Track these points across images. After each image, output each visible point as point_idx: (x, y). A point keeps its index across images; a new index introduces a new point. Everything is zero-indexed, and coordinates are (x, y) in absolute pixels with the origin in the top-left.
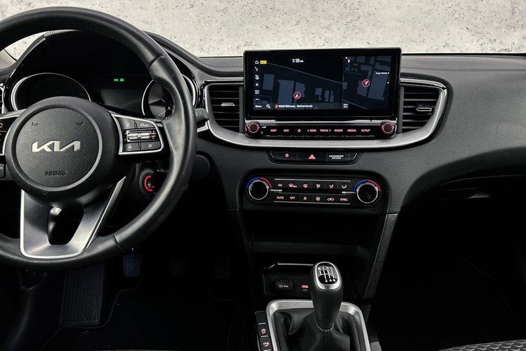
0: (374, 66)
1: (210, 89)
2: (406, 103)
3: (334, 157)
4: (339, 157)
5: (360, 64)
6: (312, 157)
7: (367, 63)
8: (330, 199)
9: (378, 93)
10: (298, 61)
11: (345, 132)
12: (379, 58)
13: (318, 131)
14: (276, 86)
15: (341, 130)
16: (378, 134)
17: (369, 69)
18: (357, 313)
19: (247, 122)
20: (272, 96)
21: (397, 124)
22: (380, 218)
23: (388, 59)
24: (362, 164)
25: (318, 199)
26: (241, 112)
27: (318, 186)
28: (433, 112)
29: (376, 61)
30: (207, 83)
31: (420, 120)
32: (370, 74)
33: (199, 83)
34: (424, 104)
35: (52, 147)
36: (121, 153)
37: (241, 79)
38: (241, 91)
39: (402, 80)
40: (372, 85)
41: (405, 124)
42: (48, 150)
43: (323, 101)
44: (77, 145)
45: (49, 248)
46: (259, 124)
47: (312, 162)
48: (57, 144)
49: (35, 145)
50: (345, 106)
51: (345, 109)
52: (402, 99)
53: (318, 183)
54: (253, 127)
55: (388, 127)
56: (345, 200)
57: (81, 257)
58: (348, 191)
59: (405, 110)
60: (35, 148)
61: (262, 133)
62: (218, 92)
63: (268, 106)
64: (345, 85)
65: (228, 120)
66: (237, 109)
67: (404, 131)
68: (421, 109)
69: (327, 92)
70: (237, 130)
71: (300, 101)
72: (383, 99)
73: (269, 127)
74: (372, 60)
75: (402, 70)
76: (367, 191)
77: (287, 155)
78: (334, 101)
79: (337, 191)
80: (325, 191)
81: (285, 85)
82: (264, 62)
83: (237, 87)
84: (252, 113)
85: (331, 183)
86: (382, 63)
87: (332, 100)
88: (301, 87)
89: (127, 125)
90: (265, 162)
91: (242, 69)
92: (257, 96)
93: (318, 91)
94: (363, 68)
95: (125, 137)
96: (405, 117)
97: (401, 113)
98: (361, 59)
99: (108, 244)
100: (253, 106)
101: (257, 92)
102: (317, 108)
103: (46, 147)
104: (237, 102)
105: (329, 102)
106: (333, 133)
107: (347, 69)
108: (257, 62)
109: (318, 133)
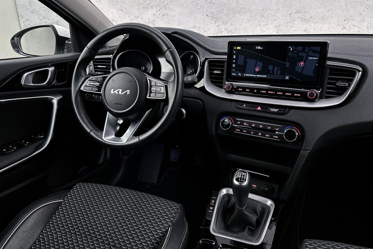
0: (308, 53)
1: (210, 62)
2: (330, 79)
3: (272, 110)
4: (276, 110)
5: (298, 51)
6: (259, 108)
7: (303, 51)
8: (267, 135)
9: (310, 72)
10: (259, 48)
11: (284, 95)
12: (312, 48)
13: (267, 92)
14: (245, 62)
15: (281, 93)
16: (304, 99)
17: (304, 55)
18: (272, 205)
19: (227, 83)
20: (242, 68)
21: (321, 93)
22: (297, 152)
23: (318, 49)
24: (288, 117)
25: (260, 134)
26: (225, 77)
27: (261, 126)
28: (349, 85)
29: (310, 50)
30: (207, 59)
31: (340, 91)
32: (304, 58)
33: (203, 59)
34: (343, 80)
35: (118, 92)
36: (148, 97)
37: (226, 57)
38: (226, 63)
39: (329, 63)
40: (306, 65)
41: (327, 93)
42: (117, 93)
43: (273, 73)
44: (128, 92)
45: (114, 138)
46: (232, 85)
47: (259, 111)
48: (120, 90)
49: (112, 90)
50: (287, 78)
51: (287, 80)
52: (327, 76)
53: (261, 124)
54: (229, 86)
55: (312, 94)
56: (276, 137)
58: (280, 132)
59: (329, 83)
60: (112, 92)
61: (233, 90)
62: (213, 64)
63: (240, 74)
64: (288, 65)
65: (216, 81)
66: (222, 75)
67: (327, 97)
68: (340, 84)
69: (276, 68)
70: (221, 87)
71: (258, 73)
72: (313, 75)
73: (238, 87)
74: (307, 49)
75: (329, 55)
76: (290, 134)
77: (244, 105)
78: (281, 74)
79: (272, 131)
80: (264, 130)
81: (251, 62)
82: (239, 48)
83: (224, 61)
84: (230, 78)
85: (269, 126)
86: (314, 51)
87: (278, 74)
88: (260, 64)
89: (153, 84)
90: (233, 108)
91: (226, 50)
92: (234, 68)
93: (270, 67)
94: (300, 54)
95: (150, 89)
96: (328, 88)
97: (326, 85)
98: (300, 48)
99: (136, 140)
100: (231, 74)
101: (234, 65)
102: (269, 78)
103: (116, 91)
104: (223, 71)
105: (277, 74)
106: (276, 94)
107: (290, 54)
108: (235, 48)
109: (267, 93)
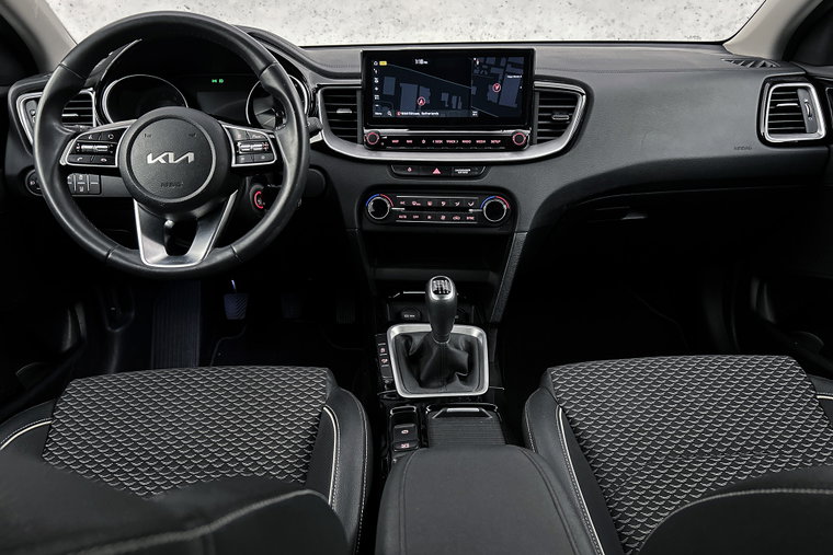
0: (505, 68)
1: (324, 94)
2: (541, 110)
3: (460, 171)
4: (466, 171)
5: (490, 66)
6: (437, 172)
7: (497, 65)
8: (456, 218)
9: (510, 100)
10: (421, 62)
11: (474, 144)
12: (510, 59)
13: (445, 142)
14: (398, 89)
15: (470, 141)
16: (509, 145)
17: (500, 71)
18: (481, 335)
19: (366, 131)
20: (394, 102)
21: (531, 134)
22: (509, 238)
23: (521, 60)
24: (490, 179)
25: (443, 217)
26: (359, 121)
27: (443, 203)
28: (571, 119)
29: (507, 63)
30: (320, 87)
31: (557, 130)
32: (500, 78)
33: (312, 86)
34: (561, 111)
35: (166, 158)
36: (234, 165)
37: (359, 81)
38: (359, 94)
39: (537, 83)
40: (503, 90)
41: (540, 134)
42: (163, 162)
43: (450, 108)
44: (191, 156)
45: (166, 259)
46: (379, 133)
47: (437, 176)
48: (171, 155)
49: (150, 156)
50: (475, 113)
51: (475, 117)
52: (538, 106)
53: (443, 200)
54: (373, 137)
55: (519, 138)
56: (472, 218)
57: (201, 266)
58: (477, 208)
59: (541, 118)
60: (150, 160)
61: (382, 144)
62: (333, 97)
63: (390, 113)
64: (474, 90)
65: (344, 129)
66: (354, 116)
67: (540, 142)
68: (557, 117)
69: (454, 98)
70: (354, 141)
71: (424, 108)
72: (515, 106)
73: (391, 138)
74: (503, 60)
75: (537, 72)
76: (495, 209)
77: (410, 169)
78: (463, 108)
79: (464, 209)
80: (450, 209)
81: (408, 89)
82: (383, 63)
83: (354, 92)
84: (372, 122)
85: (457, 200)
86: (514, 65)
87: (459, 107)
88: (426, 91)
89: (239, 137)
90: (386, 177)
91: (359, 70)
92: (377, 102)
93: (445, 97)
94: (494, 70)
95: (236, 148)
96: (540, 126)
97: (537, 122)
98: (491, 60)
99: (225, 254)
100: (372, 113)
101: (377, 97)
102: (443, 116)
103: (160, 159)
104: (354, 108)
105: (457, 108)
106: (460, 144)
107: (476, 71)
108: (376, 63)
109: (445, 144)
